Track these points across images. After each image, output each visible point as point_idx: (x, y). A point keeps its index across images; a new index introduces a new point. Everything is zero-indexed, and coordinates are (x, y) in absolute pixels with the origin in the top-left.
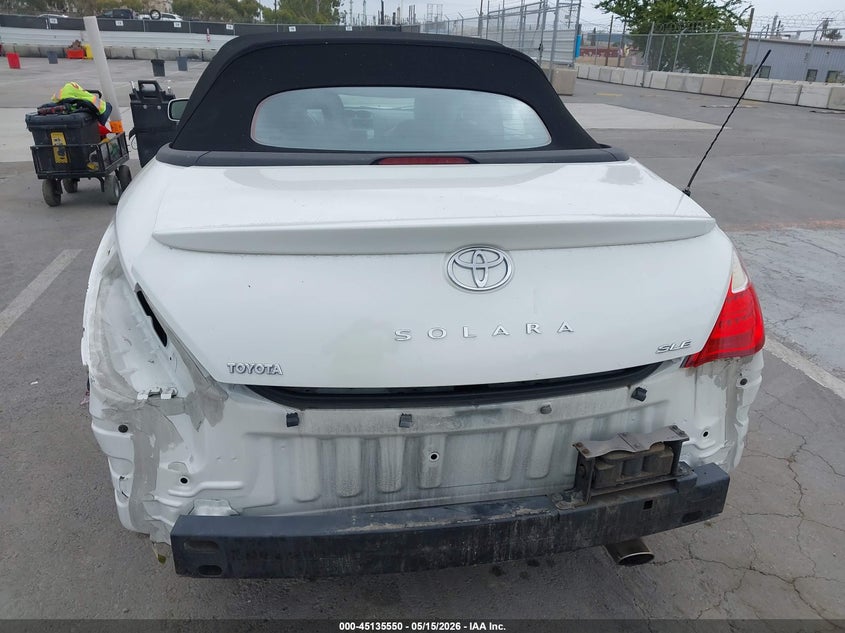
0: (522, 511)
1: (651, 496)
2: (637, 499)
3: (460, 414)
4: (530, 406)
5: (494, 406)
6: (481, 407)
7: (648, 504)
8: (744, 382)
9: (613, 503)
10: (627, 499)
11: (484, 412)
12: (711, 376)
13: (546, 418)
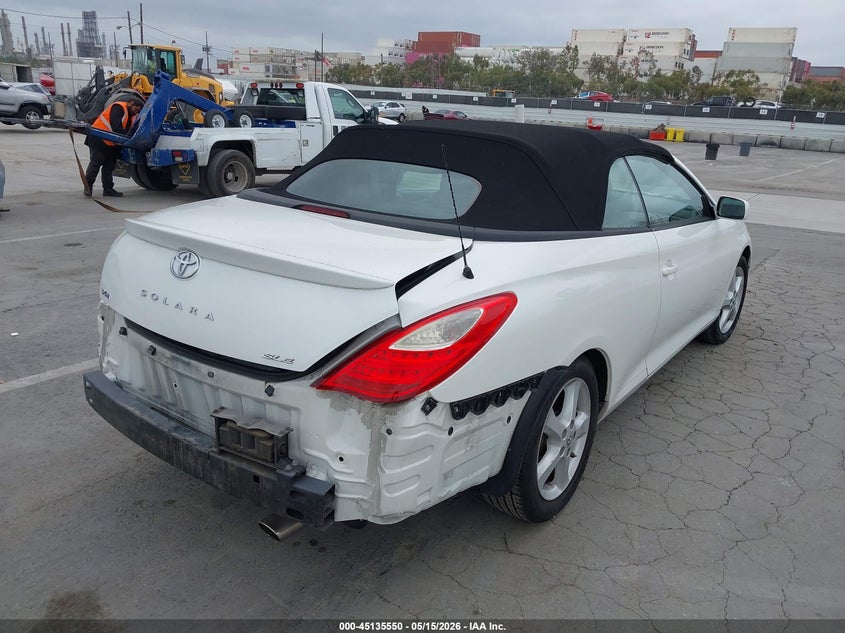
0: (192, 439)
1: (258, 472)
2: (248, 469)
3: (173, 358)
4: (205, 368)
5: (187, 360)
6: (182, 357)
7: (256, 478)
8: (389, 432)
9: (234, 462)
10: (244, 465)
11: (184, 362)
12: (359, 412)
13: (209, 380)
